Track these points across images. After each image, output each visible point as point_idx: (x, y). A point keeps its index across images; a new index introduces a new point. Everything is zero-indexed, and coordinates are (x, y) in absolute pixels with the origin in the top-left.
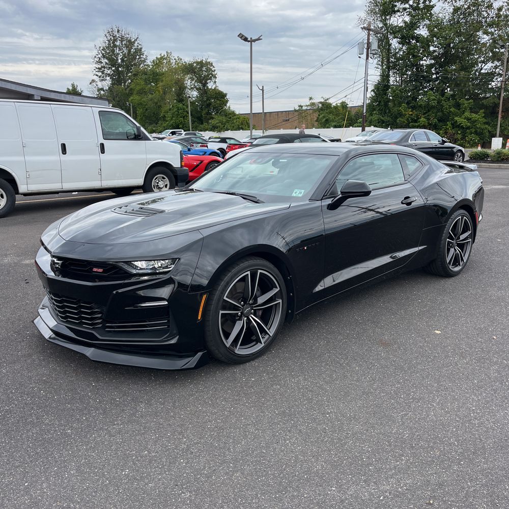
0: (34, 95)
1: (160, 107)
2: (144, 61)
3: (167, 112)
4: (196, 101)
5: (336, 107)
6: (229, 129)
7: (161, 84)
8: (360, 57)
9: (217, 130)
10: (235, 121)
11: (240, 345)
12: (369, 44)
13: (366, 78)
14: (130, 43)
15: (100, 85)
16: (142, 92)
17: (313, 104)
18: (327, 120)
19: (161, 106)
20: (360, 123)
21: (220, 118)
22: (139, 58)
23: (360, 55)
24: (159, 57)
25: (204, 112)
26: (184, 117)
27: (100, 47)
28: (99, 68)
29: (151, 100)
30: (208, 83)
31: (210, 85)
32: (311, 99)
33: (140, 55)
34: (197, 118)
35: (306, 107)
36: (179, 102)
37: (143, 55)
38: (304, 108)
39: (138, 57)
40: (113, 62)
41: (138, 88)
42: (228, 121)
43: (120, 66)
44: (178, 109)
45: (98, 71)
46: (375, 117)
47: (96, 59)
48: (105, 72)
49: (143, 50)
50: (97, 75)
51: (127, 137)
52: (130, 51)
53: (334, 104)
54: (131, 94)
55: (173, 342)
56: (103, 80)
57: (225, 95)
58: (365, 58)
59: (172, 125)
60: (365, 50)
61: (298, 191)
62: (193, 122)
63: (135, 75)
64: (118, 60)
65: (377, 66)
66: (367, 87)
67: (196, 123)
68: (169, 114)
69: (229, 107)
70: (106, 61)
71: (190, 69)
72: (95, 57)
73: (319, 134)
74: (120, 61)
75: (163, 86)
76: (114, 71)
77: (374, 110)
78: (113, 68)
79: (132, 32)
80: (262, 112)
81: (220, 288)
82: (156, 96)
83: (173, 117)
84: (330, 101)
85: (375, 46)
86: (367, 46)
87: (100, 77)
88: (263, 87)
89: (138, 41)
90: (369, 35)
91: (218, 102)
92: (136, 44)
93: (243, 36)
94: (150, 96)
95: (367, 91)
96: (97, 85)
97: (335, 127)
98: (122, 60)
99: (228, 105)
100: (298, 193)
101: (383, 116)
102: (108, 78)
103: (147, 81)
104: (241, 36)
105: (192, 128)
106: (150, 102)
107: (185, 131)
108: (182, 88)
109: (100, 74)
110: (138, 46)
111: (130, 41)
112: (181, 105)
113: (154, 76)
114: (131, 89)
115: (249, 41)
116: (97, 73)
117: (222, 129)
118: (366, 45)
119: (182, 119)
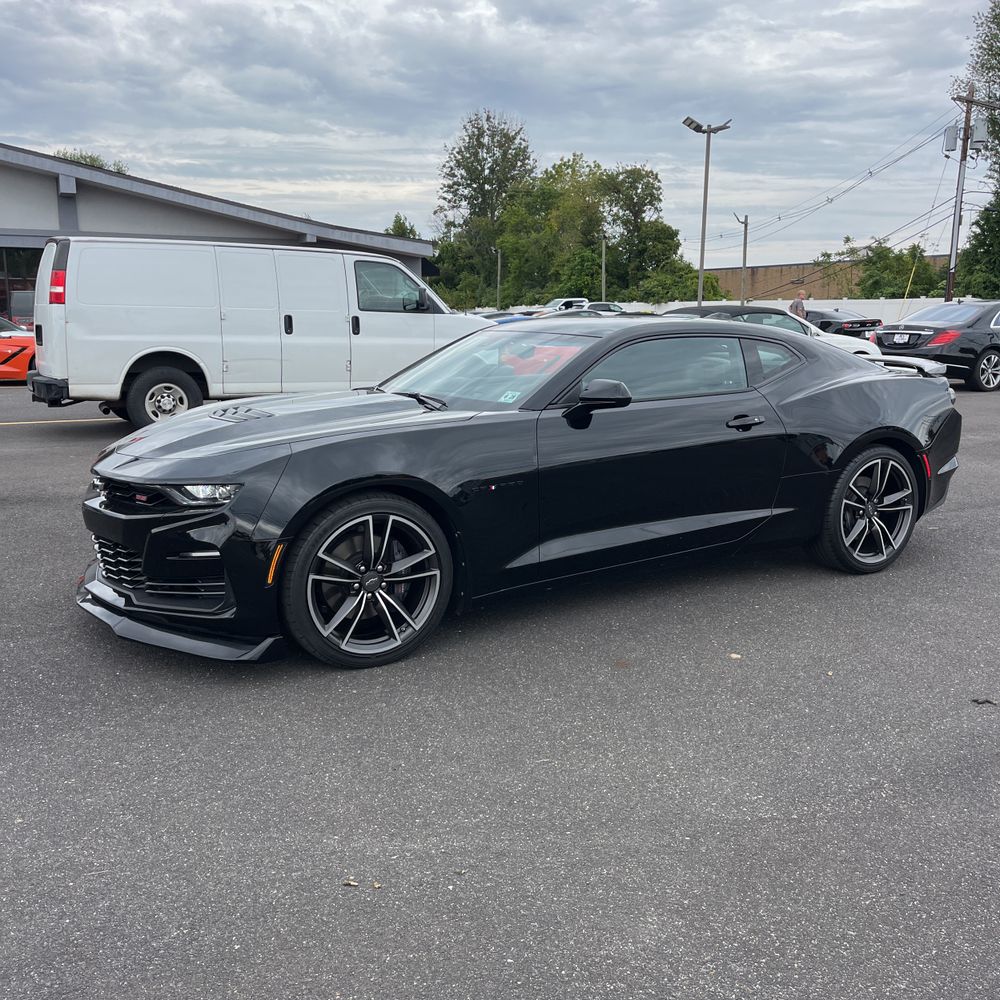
0: (305, 234)
1: (551, 255)
2: (531, 171)
3: (564, 266)
4: (619, 244)
5: (899, 258)
6: (677, 299)
7: (555, 213)
8: (947, 157)
9: (652, 299)
10: (689, 283)
11: (351, 637)
12: (968, 129)
13: (959, 198)
14: (509, 139)
15: (451, 215)
16: (520, 228)
17: (853, 251)
18: (876, 283)
19: (553, 254)
20: (943, 289)
21: (662, 277)
22: (521, 166)
23: (947, 153)
24: (559, 163)
25: (632, 265)
26: (592, 275)
27: (454, 148)
28: (450, 187)
29: (537, 242)
30: (644, 212)
31: (649, 215)
32: (848, 240)
33: (524, 159)
34: (619, 278)
35: (838, 258)
36: (587, 246)
37: (528, 159)
38: (834, 259)
39: (519, 164)
40: (474, 175)
41: (514, 220)
42: (675, 284)
43: (487, 180)
44: (583, 260)
45: (447, 192)
46: (978, 277)
47: (445, 170)
48: (460, 192)
49: (529, 150)
50: (445, 199)
51: (404, 307)
52: (505, 154)
53: (896, 251)
54: (500, 231)
55: (226, 616)
56: (454, 207)
57: (676, 233)
58: (959, 158)
59: (570, 289)
60: (960, 143)
61: (510, 394)
62: (609, 285)
63: (511, 197)
64: (483, 170)
65: (989, 173)
66: (961, 217)
67: (615, 286)
68: (566, 268)
69: (682, 256)
70: (463, 172)
71: (610, 186)
72: (444, 166)
73: (837, 310)
74: (487, 172)
75: (558, 217)
76: (474, 189)
77: (978, 262)
78: (475, 186)
79: (511, 120)
80: (742, 266)
81: (311, 538)
82: (544, 236)
83: (572, 274)
84: (888, 245)
85: (981, 132)
86: (965, 134)
87: (449, 201)
88: (746, 217)
89: (522, 135)
90: (968, 112)
91: (660, 246)
92: (517, 141)
93: (693, 122)
94: (534, 235)
95: (960, 224)
96: (446, 217)
97: (893, 296)
98: (492, 170)
99: (679, 252)
100: (509, 397)
101: (996, 276)
102: (464, 203)
103: (532, 209)
104: (689, 122)
105: (606, 296)
106: (533, 248)
107: (590, 300)
108: (594, 221)
109: (450, 196)
110: (520, 144)
111: (506, 136)
112: (587, 253)
113: (545, 198)
114: (502, 223)
115: (704, 132)
116: (445, 195)
117: (662, 298)
118: (962, 133)
119: (589, 278)
